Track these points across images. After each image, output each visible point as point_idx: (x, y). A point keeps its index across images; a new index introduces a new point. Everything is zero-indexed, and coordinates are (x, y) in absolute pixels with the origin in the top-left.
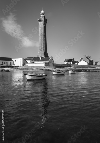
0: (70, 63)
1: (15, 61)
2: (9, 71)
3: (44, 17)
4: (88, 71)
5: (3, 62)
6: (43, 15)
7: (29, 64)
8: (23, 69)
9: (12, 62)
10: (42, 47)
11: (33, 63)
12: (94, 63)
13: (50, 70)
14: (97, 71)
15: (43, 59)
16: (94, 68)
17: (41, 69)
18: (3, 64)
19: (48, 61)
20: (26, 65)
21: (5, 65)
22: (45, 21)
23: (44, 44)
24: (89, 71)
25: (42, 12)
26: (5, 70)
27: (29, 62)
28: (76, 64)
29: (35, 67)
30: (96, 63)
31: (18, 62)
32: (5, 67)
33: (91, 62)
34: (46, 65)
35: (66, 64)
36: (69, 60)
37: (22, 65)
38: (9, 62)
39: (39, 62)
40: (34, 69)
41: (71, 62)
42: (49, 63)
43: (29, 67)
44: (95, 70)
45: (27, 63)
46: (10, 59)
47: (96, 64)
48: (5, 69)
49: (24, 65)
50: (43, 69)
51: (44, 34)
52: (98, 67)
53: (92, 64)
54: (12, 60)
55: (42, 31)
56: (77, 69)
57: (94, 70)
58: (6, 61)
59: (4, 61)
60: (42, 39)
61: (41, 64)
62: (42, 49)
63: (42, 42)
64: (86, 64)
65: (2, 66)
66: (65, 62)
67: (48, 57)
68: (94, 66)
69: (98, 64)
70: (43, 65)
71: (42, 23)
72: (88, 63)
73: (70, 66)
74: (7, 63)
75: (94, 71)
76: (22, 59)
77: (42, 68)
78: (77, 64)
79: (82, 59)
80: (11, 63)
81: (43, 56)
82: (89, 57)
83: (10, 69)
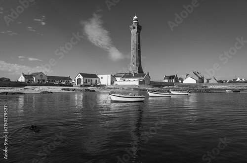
0: (172, 80)
1: (102, 78)
2: (94, 91)
3: (138, 23)
4: (198, 92)
5: (86, 80)
6: (136, 21)
7: (119, 82)
8: (112, 88)
9: (98, 79)
10: (135, 60)
11: (124, 80)
12: (205, 81)
13: (146, 90)
14: (211, 92)
15: (136, 76)
16: (205, 87)
17: (134, 89)
18: (86, 83)
19: (143, 78)
20: (115, 83)
21: (89, 83)
22: (139, 28)
23: (138, 56)
24: (200, 92)
25: (135, 17)
26: (89, 90)
27: (118, 79)
28: (180, 81)
29: (126, 85)
30: (208, 80)
31: (105, 80)
32: (89, 86)
33: (201, 80)
34: (140, 83)
35: (166, 81)
36: (171, 76)
37: (109, 84)
38: (94, 80)
39: (131, 80)
40: (125, 88)
41: (173, 78)
42: (144, 81)
43: (119, 86)
44: (207, 90)
45: (116, 81)
46: (95, 76)
47: (208, 82)
48: (89, 88)
49: (112, 83)
50: (136, 89)
51: (138, 44)
52: (211, 86)
53: (203, 82)
54: (98, 78)
55: (135, 41)
56: (182, 88)
57: (205, 90)
58: (90, 79)
59: (88, 79)
60: (135, 50)
61: (134, 82)
62: (135, 63)
63: (135, 54)
64: (194, 82)
65: (85, 84)
66: (165, 79)
67: (143, 72)
68: (206, 84)
69: (210, 82)
70: (137, 83)
71: (136, 30)
72: (197, 81)
73: (172, 84)
74: (92, 80)
75: (207, 92)
76: (110, 76)
77: (135, 87)
78: (182, 82)
79: (187, 75)
80: (96, 80)
81: (137, 72)
82: (198, 73)
83: (95, 88)
